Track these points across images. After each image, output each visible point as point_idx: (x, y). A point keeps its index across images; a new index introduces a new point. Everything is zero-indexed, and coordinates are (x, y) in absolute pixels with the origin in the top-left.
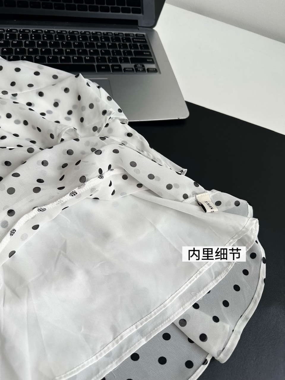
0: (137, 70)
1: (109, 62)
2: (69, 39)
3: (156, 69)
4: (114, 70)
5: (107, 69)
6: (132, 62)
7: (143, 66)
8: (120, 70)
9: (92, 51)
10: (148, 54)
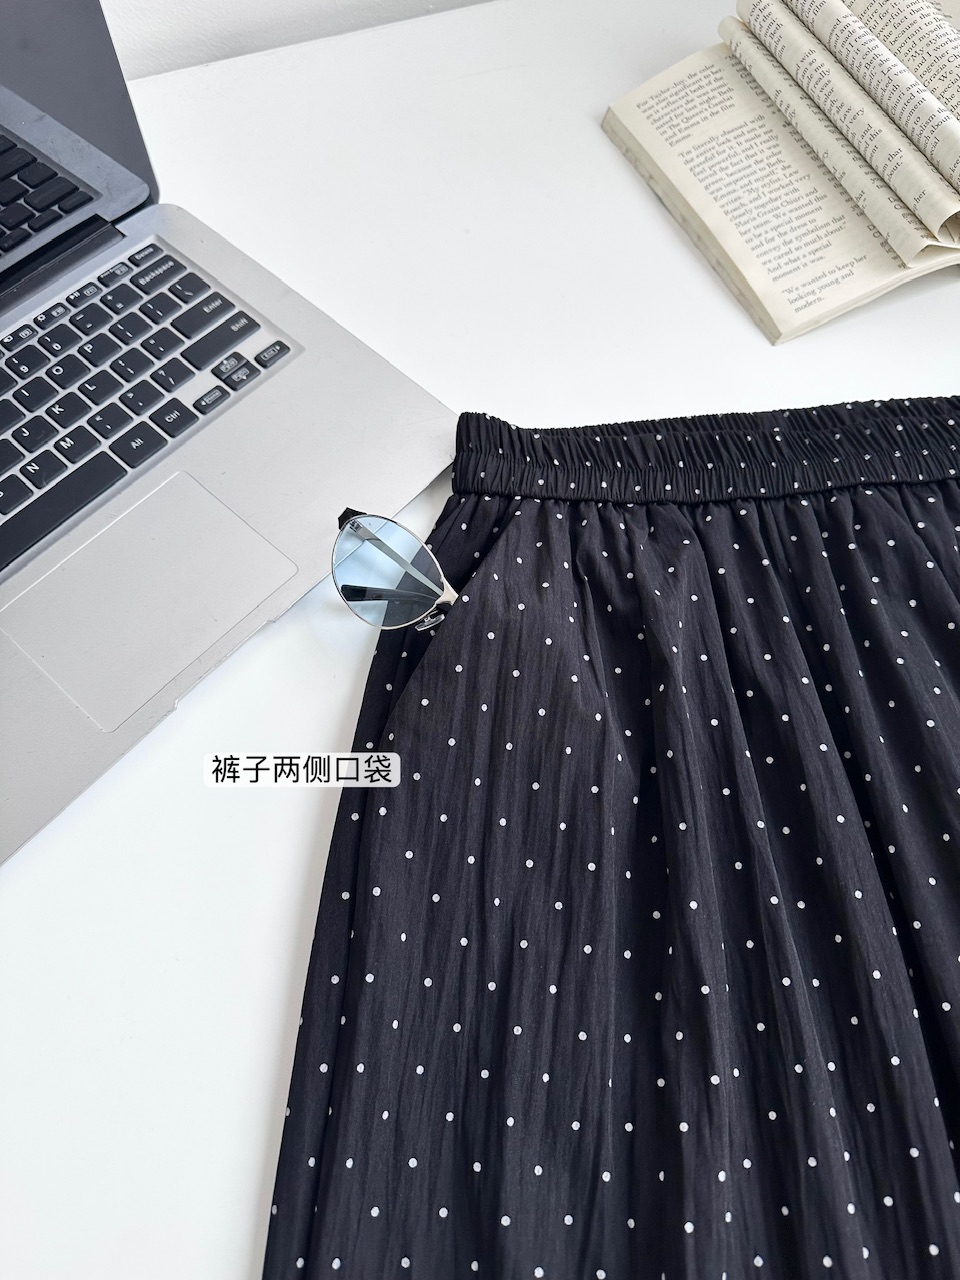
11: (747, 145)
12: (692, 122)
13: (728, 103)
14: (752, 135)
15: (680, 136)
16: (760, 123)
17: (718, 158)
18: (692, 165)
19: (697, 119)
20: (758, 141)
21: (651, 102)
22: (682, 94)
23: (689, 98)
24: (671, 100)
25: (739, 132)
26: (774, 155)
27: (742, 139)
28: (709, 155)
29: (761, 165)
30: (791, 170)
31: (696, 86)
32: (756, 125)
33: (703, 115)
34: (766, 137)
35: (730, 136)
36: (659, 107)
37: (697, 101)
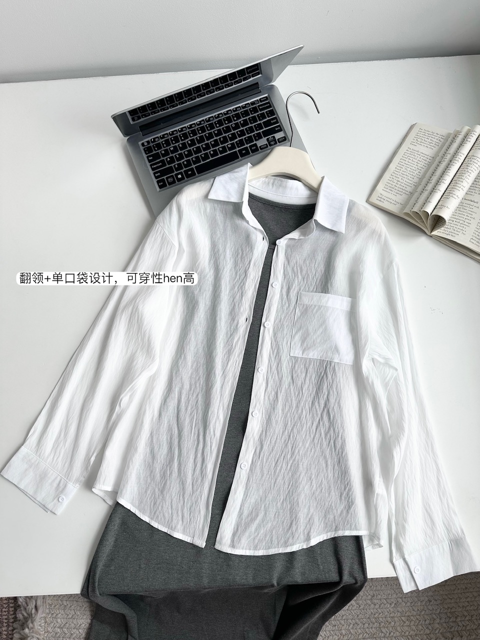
0: (270, 145)
1: (247, 144)
2: (209, 128)
3: (284, 137)
4: (253, 151)
5: (247, 153)
6: (264, 137)
7: (274, 137)
8: (257, 150)
9: (230, 136)
10: (275, 121)
11: (421, 160)
12: (421, 144)
13: (433, 148)
14: (425, 159)
15: (414, 144)
16: (431, 158)
17: (412, 156)
18: (407, 152)
19: (423, 144)
20: (424, 161)
21: (423, 131)
22: (429, 135)
23: (429, 138)
24: (426, 134)
25: (424, 155)
26: (422, 168)
27: (422, 158)
28: (412, 153)
29: (417, 167)
30: (419, 174)
31: (434, 137)
32: (429, 158)
33: (425, 145)
34: (427, 162)
35: (421, 154)
36: (422, 133)
37: (429, 141)
